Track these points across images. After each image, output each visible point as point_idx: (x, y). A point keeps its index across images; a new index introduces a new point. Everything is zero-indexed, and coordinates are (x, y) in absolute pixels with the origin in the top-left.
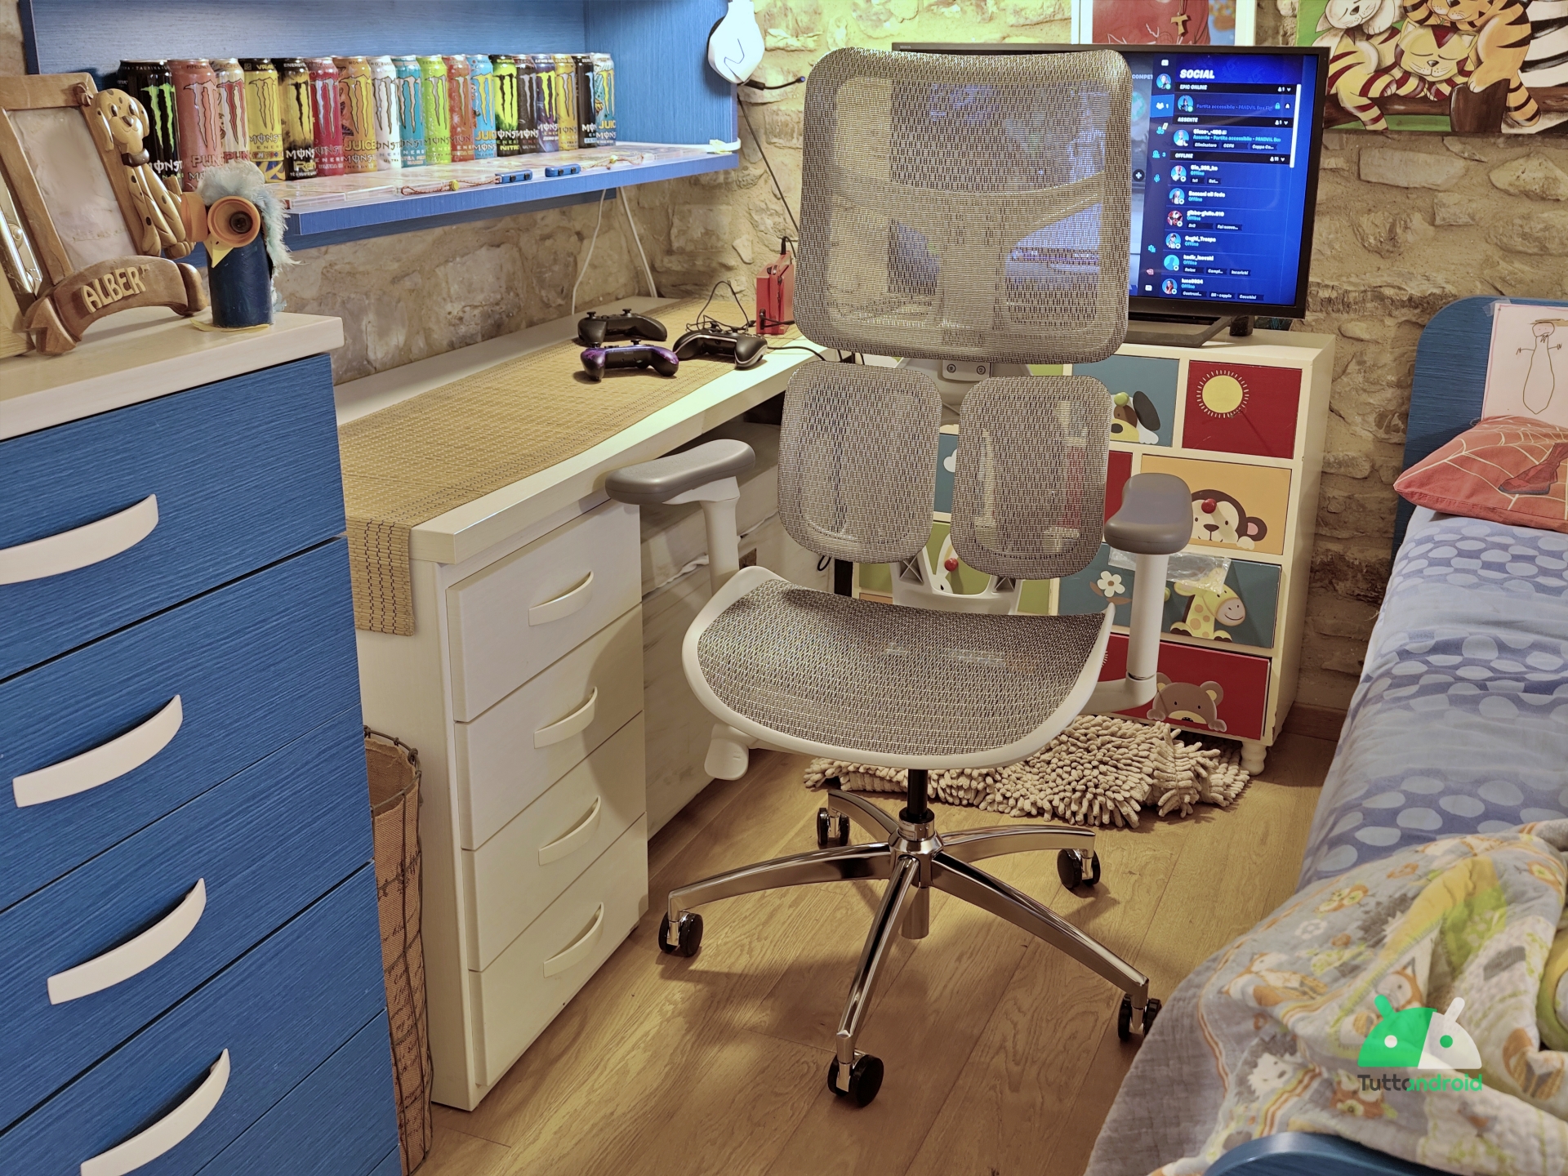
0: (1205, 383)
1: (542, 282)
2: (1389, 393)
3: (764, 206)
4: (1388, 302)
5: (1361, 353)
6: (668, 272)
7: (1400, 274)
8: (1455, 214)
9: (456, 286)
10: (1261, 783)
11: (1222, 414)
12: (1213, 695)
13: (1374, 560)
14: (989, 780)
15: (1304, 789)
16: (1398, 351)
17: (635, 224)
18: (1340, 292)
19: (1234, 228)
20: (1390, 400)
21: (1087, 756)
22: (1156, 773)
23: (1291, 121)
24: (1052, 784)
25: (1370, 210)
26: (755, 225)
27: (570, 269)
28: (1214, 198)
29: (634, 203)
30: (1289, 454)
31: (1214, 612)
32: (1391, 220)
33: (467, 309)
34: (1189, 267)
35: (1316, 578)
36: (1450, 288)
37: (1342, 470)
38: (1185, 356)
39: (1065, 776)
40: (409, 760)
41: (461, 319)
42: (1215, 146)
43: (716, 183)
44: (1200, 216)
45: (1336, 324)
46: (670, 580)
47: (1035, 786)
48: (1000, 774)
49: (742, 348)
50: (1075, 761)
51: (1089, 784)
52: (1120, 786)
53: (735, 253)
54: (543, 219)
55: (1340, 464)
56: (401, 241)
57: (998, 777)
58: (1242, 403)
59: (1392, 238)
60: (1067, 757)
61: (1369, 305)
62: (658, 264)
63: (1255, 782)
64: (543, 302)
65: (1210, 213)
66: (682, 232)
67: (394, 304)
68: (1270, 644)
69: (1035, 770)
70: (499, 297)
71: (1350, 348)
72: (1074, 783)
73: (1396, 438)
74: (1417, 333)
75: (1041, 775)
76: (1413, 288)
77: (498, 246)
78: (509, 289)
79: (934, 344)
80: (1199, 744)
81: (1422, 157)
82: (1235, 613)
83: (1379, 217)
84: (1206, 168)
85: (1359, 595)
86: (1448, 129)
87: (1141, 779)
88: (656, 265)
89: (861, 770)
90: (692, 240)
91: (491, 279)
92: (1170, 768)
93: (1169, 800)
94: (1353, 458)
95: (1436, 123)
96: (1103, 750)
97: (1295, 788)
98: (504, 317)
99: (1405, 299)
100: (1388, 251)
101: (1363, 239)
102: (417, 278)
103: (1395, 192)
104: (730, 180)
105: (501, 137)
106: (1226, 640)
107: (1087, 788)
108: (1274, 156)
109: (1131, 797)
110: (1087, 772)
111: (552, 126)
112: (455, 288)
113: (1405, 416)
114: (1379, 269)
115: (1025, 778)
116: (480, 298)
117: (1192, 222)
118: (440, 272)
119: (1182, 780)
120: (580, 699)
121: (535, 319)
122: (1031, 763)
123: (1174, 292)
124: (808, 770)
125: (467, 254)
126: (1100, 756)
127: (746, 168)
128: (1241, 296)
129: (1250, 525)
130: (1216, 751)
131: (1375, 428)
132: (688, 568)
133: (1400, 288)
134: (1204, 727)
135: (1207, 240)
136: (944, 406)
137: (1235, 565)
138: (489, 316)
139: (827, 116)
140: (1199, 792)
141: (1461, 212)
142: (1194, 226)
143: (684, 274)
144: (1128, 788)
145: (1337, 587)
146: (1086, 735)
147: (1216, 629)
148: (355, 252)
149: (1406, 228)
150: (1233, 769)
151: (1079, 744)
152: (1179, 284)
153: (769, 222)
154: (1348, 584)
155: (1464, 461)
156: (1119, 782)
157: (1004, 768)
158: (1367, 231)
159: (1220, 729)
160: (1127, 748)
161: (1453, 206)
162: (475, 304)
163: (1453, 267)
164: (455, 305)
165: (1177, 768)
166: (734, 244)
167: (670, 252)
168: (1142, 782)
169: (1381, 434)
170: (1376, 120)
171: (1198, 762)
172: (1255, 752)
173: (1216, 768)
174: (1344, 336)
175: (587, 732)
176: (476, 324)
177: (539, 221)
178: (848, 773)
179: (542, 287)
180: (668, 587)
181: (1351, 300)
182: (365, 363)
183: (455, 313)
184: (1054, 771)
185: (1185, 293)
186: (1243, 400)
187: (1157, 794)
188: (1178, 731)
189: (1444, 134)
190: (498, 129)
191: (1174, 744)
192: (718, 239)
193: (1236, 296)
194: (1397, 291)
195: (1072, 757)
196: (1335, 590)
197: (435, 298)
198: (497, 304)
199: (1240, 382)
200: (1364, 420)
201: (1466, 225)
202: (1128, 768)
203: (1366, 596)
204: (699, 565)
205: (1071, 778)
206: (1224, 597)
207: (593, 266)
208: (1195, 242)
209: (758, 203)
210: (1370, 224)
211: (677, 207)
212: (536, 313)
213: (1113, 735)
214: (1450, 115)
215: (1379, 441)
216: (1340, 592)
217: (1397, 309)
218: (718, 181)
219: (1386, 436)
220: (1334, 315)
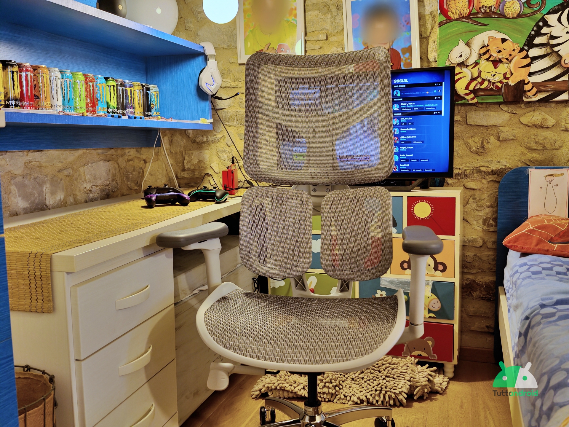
0: (414, 205)
1: (128, 178)
2: (488, 210)
3: (223, 150)
4: (483, 173)
5: (474, 195)
6: (183, 178)
7: (487, 161)
8: (507, 135)
9: (88, 176)
10: (453, 382)
11: (423, 218)
12: (430, 343)
13: (488, 281)
14: (337, 388)
15: (473, 383)
16: (489, 193)
17: (169, 159)
18: (463, 170)
19: (420, 142)
20: (488, 213)
21: (379, 374)
22: (412, 379)
23: (441, 97)
24: (365, 388)
25: (472, 137)
26: (219, 158)
27: (141, 174)
28: (411, 130)
29: (168, 151)
30: (454, 234)
31: (427, 305)
32: (481, 140)
33: (94, 187)
34: (403, 159)
35: (464, 291)
36: (508, 165)
37: (471, 244)
38: (405, 195)
39: (371, 384)
40: (50, 382)
41: (91, 191)
42: (410, 109)
43: (203, 141)
44: (406, 138)
45: (462, 184)
46: (188, 297)
47: (358, 390)
48: (342, 385)
49: (218, 194)
50: (375, 377)
51: (382, 386)
52: (396, 387)
53: (211, 169)
54: (128, 152)
55: (470, 241)
56: (63, 154)
57: (341, 387)
58: (431, 213)
59: (483, 147)
60: (371, 375)
61: (475, 175)
62: (179, 175)
63: (451, 382)
64: (129, 187)
65: (410, 137)
66: (189, 162)
67: (59, 181)
68: (453, 318)
69: (357, 382)
70: (108, 183)
71: (469, 193)
72: (376, 387)
73: (492, 229)
74: (497, 185)
75: (360, 384)
76: (493, 167)
77: (108, 161)
78: (113, 180)
79: (307, 178)
80: (427, 365)
81: (492, 113)
82: (437, 305)
83: (476, 139)
84: (407, 119)
85: (482, 297)
86: (502, 100)
87: (405, 383)
88: (178, 176)
89: (278, 388)
90: (193, 165)
91: (105, 174)
92: (417, 376)
93: (418, 391)
94: (475, 239)
95: (497, 99)
96: (386, 371)
97: (469, 383)
98: (111, 191)
99: (490, 171)
100: (481, 152)
101: (470, 148)
102: (71, 171)
103: (482, 128)
104: (209, 140)
105: (109, 111)
106: (434, 318)
107: (382, 388)
108: (435, 111)
109: (402, 391)
110: (381, 381)
111: (132, 110)
112: (88, 177)
113: (495, 220)
114: (478, 160)
115: (353, 387)
116: (99, 182)
117: (403, 141)
118: (81, 169)
119: (423, 382)
120: (143, 351)
121: (125, 194)
122: (355, 379)
123: (397, 170)
124: (252, 390)
125: (94, 163)
126: (385, 373)
127: (215, 135)
128: (426, 170)
129: (439, 265)
130: (435, 368)
131: (483, 226)
132: (196, 292)
133: (488, 167)
134: (427, 358)
135: (409, 148)
136: (313, 208)
137: (435, 283)
138: (104, 191)
139: (255, 78)
140: (430, 387)
141: (510, 135)
142: (404, 142)
143: (190, 178)
144: (400, 387)
145: (473, 294)
146: (377, 364)
147: (429, 313)
148: (41, 156)
149: (488, 142)
150: (442, 376)
151: (375, 369)
152: (399, 166)
153: (226, 156)
154: (478, 293)
155: (531, 231)
156: (396, 385)
157: (343, 382)
158: (472, 145)
159: (435, 358)
160: (397, 369)
161: (507, 132)
162: (97, 185)
163: (509, 157)
164: (88, 185)
165: (420, 377)
166: (211, 166)
167: (184, 170)
168: (406, 384)
169: (485, 228)
170: (472, 99)
171: (428, 374)
172: (449, 368)
173: (435, 376)
174: (466, 188)
175: (146, 367)
176: (98, 194)
177: (127, 153)
178: (272, 390)
179: (128, 181)
180: (187, 300)
181: (468, 173)
182: (45, 206)
183: (88, 188)
184: (366, 382)
185: (402, 170)
186: (431, 211)
187: (412, 389)
188: (417, 360)
189: (499, 103)
190: (108, 108)
191: (417, 366)
192: (204, 163)
193: (423, 170)
194: (487, 168)
195: (373, 375)
196: (472, 296)
197: (79, 181)
198: (107, 186)
199: (429, 204)
200: (477, 222)
201: (512, 140)
202: (399, 378)
203: (486, 298)
204: (200, 290)
205: (374, 385)
206: (431, 298)
207: (151, 174)
208: (405, 149)
209: (221, 149)
210: (473, 142)
211: (186, 152)
212: (125, 191)
213: (390, 363)
214: (502, 95)
215: (484, 231)
216: (475, 297)
217: (487, 175)
218: (204, 141)
219: (488, 229)
220: (461, 180)
